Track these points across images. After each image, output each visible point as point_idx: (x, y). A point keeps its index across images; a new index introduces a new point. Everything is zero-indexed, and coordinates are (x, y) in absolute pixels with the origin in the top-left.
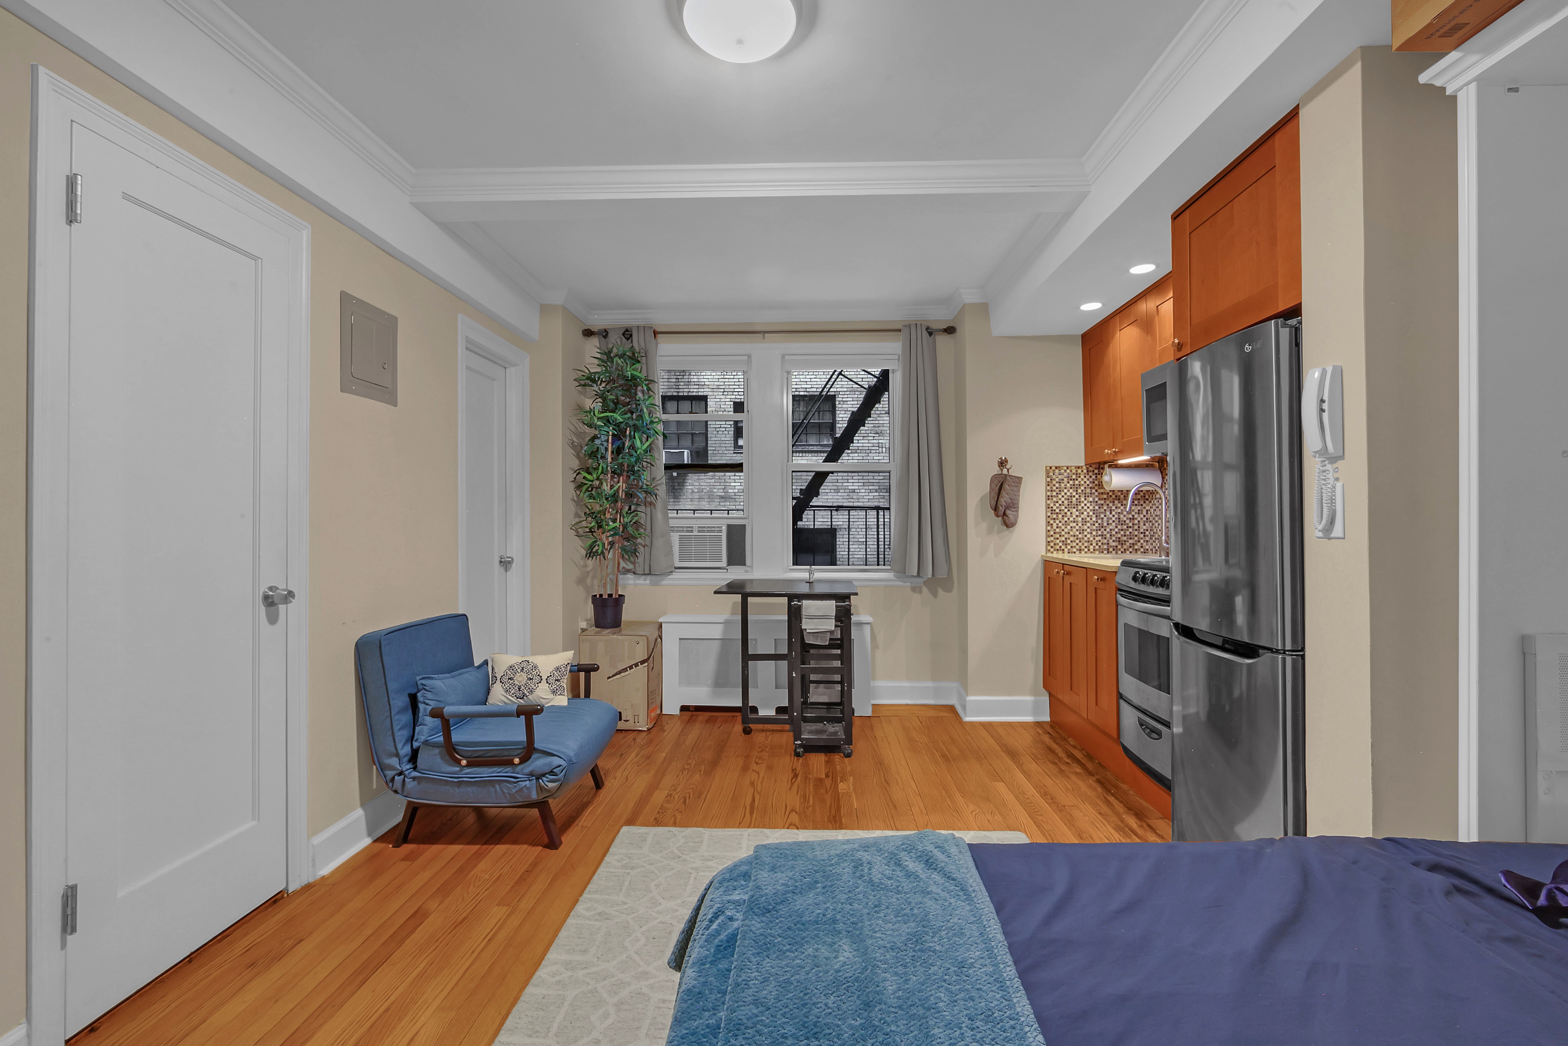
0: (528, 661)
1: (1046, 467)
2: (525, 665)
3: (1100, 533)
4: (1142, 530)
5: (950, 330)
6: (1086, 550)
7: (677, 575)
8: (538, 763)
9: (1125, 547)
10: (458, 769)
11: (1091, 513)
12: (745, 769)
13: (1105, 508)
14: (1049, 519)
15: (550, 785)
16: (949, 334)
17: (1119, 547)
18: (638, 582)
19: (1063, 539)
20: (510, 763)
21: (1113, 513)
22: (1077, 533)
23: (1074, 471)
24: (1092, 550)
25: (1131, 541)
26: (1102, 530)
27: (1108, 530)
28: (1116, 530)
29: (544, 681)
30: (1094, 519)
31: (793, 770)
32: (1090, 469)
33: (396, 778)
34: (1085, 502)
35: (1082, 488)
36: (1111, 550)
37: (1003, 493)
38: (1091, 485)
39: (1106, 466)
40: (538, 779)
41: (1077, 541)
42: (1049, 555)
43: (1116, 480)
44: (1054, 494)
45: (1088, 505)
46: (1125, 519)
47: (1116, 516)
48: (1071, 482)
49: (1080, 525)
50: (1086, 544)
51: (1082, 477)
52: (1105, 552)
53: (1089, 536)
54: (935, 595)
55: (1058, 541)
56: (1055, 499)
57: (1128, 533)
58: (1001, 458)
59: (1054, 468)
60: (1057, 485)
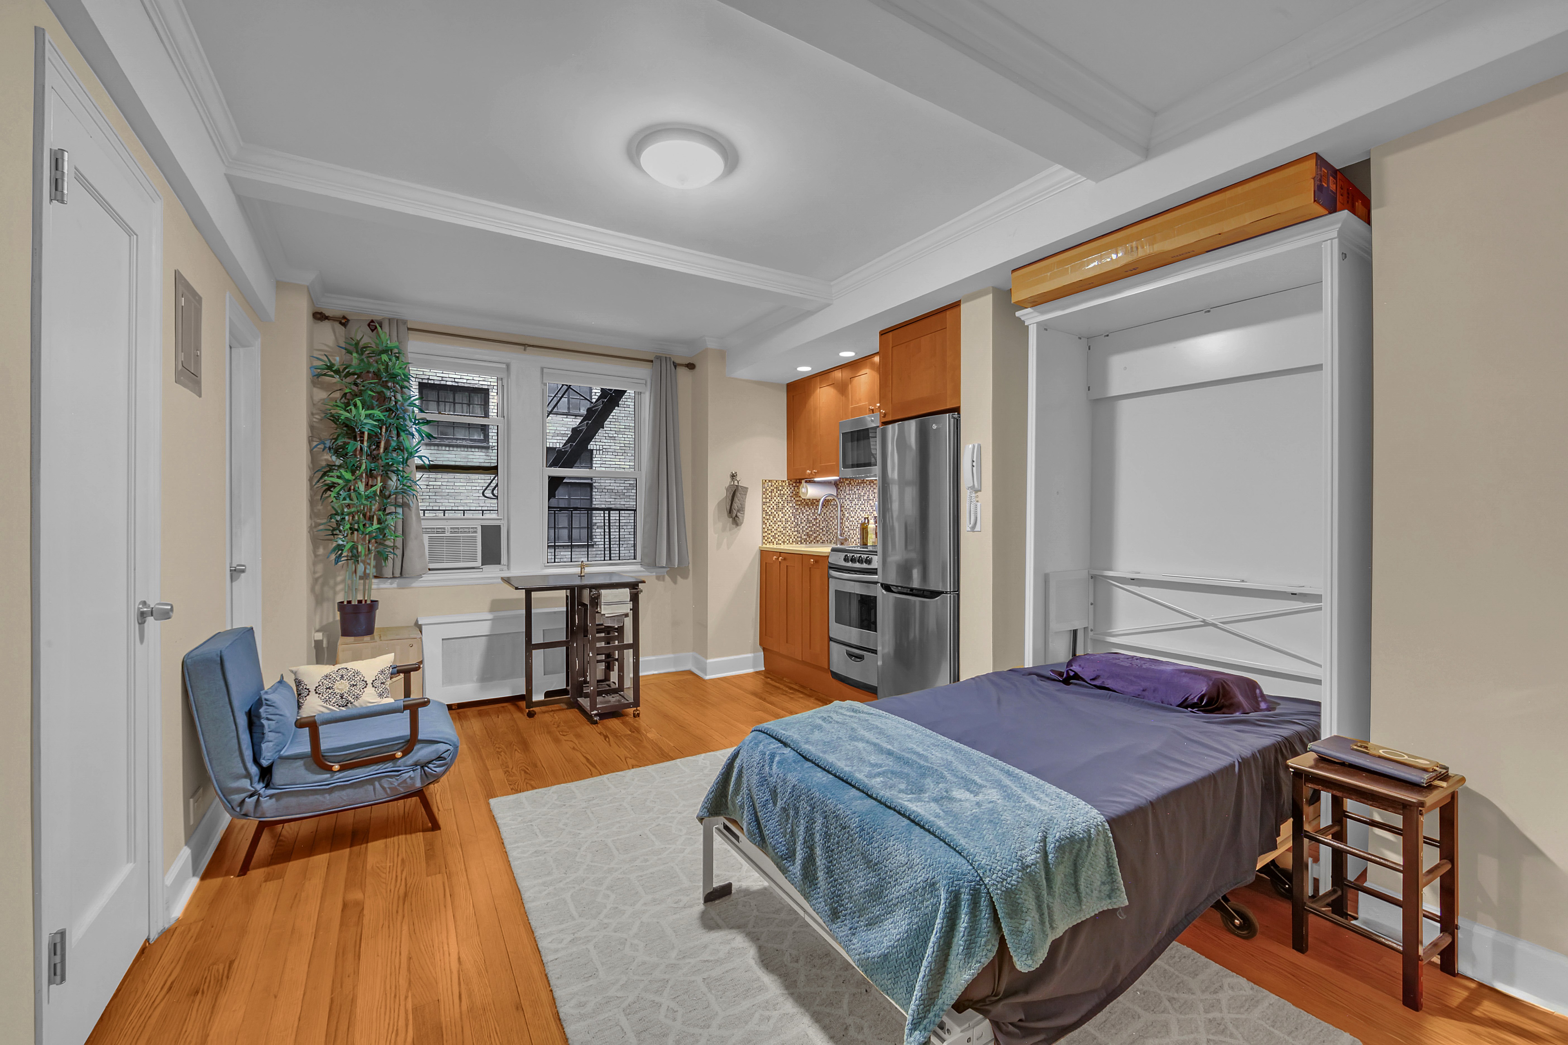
0: (346, 668)
1: (762, 480)
2: (344, 672)
3: (796, 529)
4: (821, 527)
5: (691, 366)
6: (788, 542)
8: (422, 753)
9: (811, 539)
10: (329, 775)
11: (791, 515)
13: (799, 511)
14: (764, 520)
15: (437, 769)
16: (690, 369)
17: (808, 539)
19: (773, 534)
20: (392, 758)
21: (804, 515)
22: (782, 530)
23: (780, 484)
24: (791, 542)
25: (815, 535)
26: (798, 527)
27: (801, 527)
28: (806, 527)
29: (370, 685)
30: (793, 519)
31: (599, 732)
32: (791, 482)
33: (247, 799)
34: (787, 507)
35: (786, 496)
36: (803, 541)
37: (736, 499)
38: (791, 495)
39: (803, 481)
40: (422, 767)
41: (782, 536)
42: (764, 546)
43: (811, 491)
44: (768, 500)
45: (789, 509)
46: (811, 519)
47: (806, 517)
48: (779, 492)
49: (784, 523)
50: (788, 538)
51: (786, 488)
52: (799, 543)
53: (789, 532)
54: (675, 582)
55: (770, 536)
56: (768, 505)
57: (813, 529)
58: (732, 473)
59: (767, 481)
60: (770, 494)
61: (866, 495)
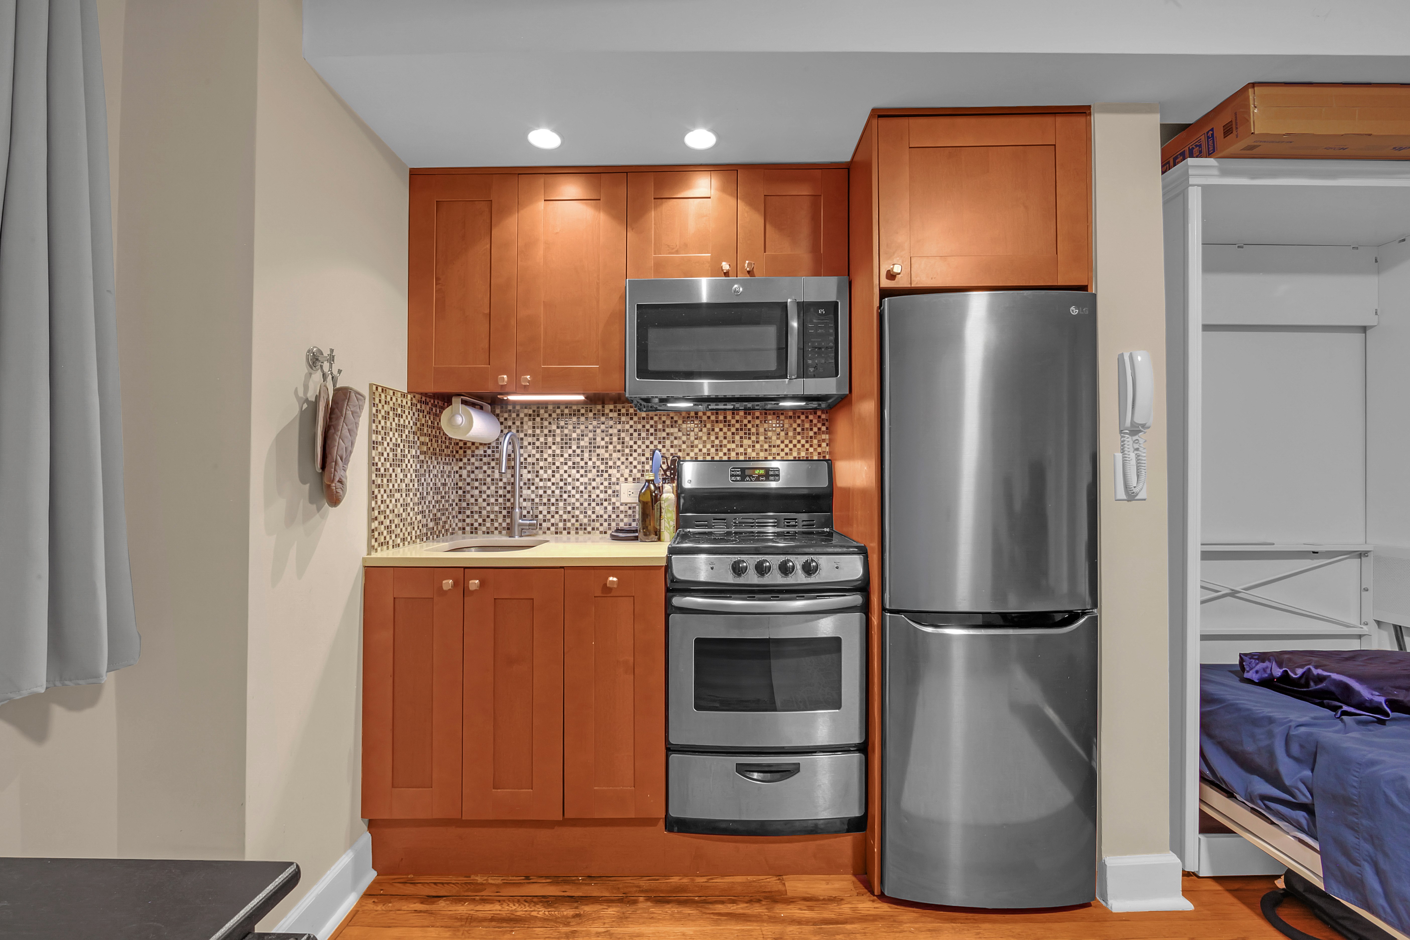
1: (371, 385)
3: (420, 508)
4: (451, 502)
6: (409, 538)
9: (439, 528)
11: (414, 476)
13: (425, 467)
14: (373, 487)
17: (435, 529)
19: (387, 523)
21: (432, 476)
22: (401, 510)
23: (399, 402)
24: (414, 538)
26: (423, 502)
27: (427, 503)
28: (433, 502)
30: (416, 486)
32: (420, 400)
35: (406, 431)
37: (342, 428)
38: (414, 428)
39: (456, 401)
41: (401, 525)
42: (373, 554)
44: (379, 438)
45: (411, 461)
46: (439, 484)
48: (396, 419)
49: (404, 495)
50: (409, 529)
51: (407, 412)
53: (411, 514)
55: (382, 528)
56: (379, 449)
58: (319, 350)
59: (380, 389)
60: (383, 422)
61: (586, 439)
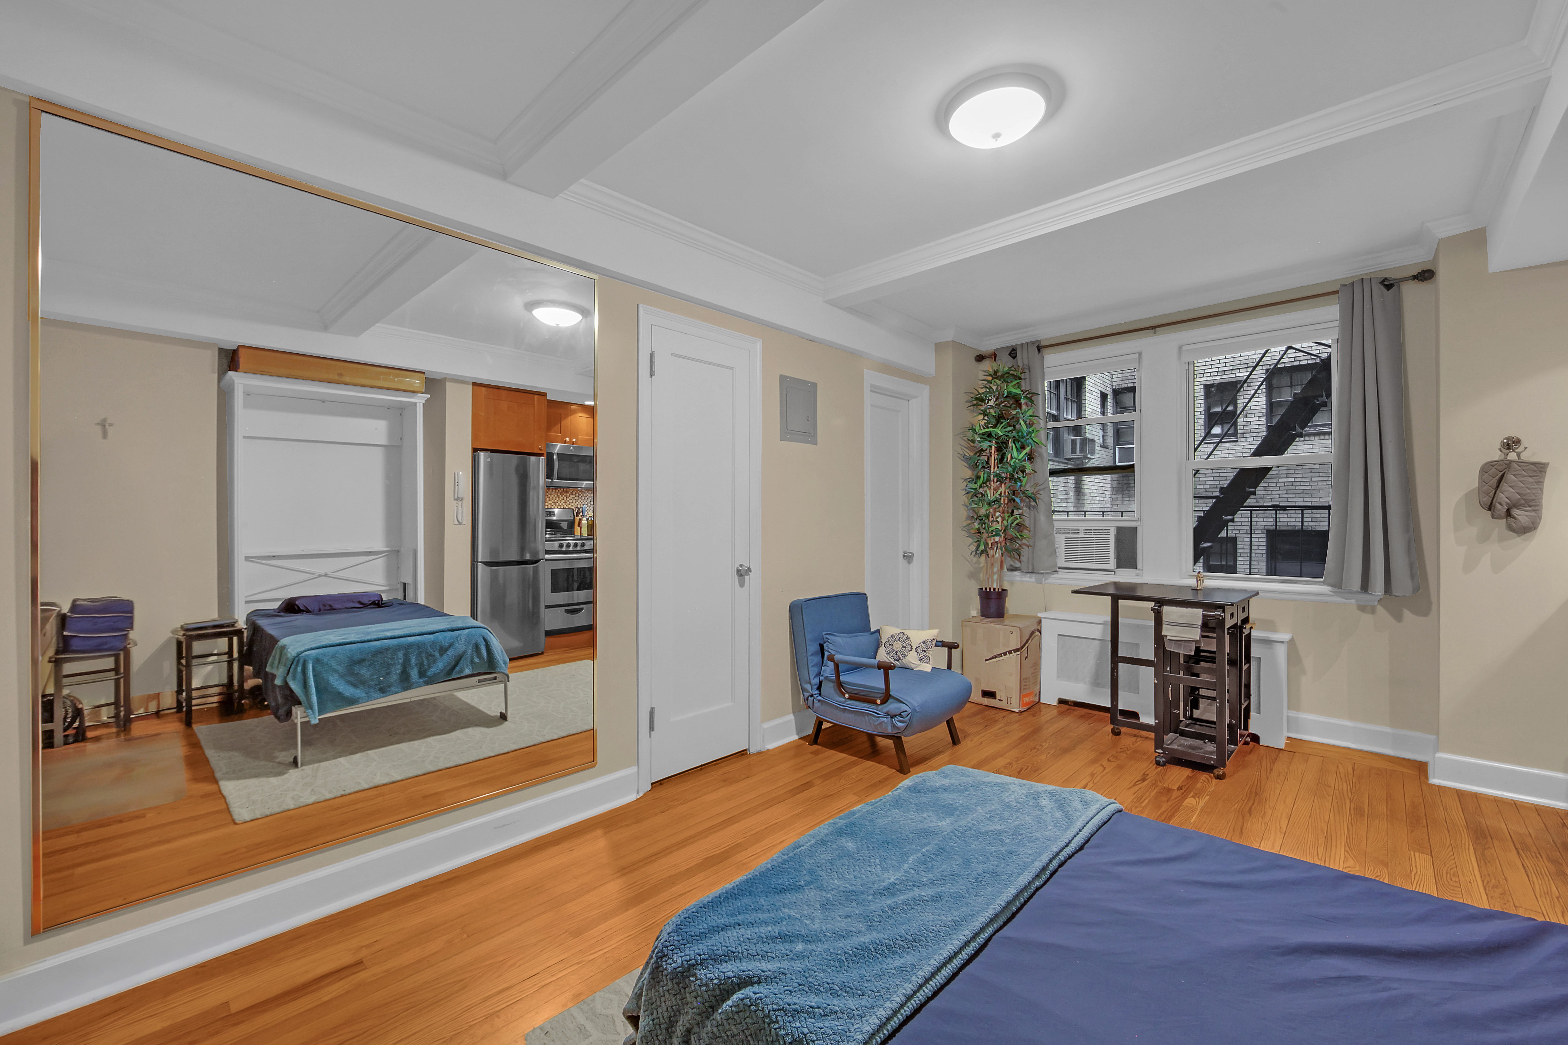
0: (904, 633)
2: (901, 635)
5: (1424, 277)
7: (1062, 575)
8: (892, 706)
10: (843, 700)
12: (1094, 761)
15: (899, 724)
16: (1421, 281)
18: (1024, 579)
20: (874, 702)
29: (914, 650)
31: (1144, 774)
33: (809, 698)
37: (1504, 486)
40: (892, 718)
54: (1398, 617)
58: (1506, 438)
